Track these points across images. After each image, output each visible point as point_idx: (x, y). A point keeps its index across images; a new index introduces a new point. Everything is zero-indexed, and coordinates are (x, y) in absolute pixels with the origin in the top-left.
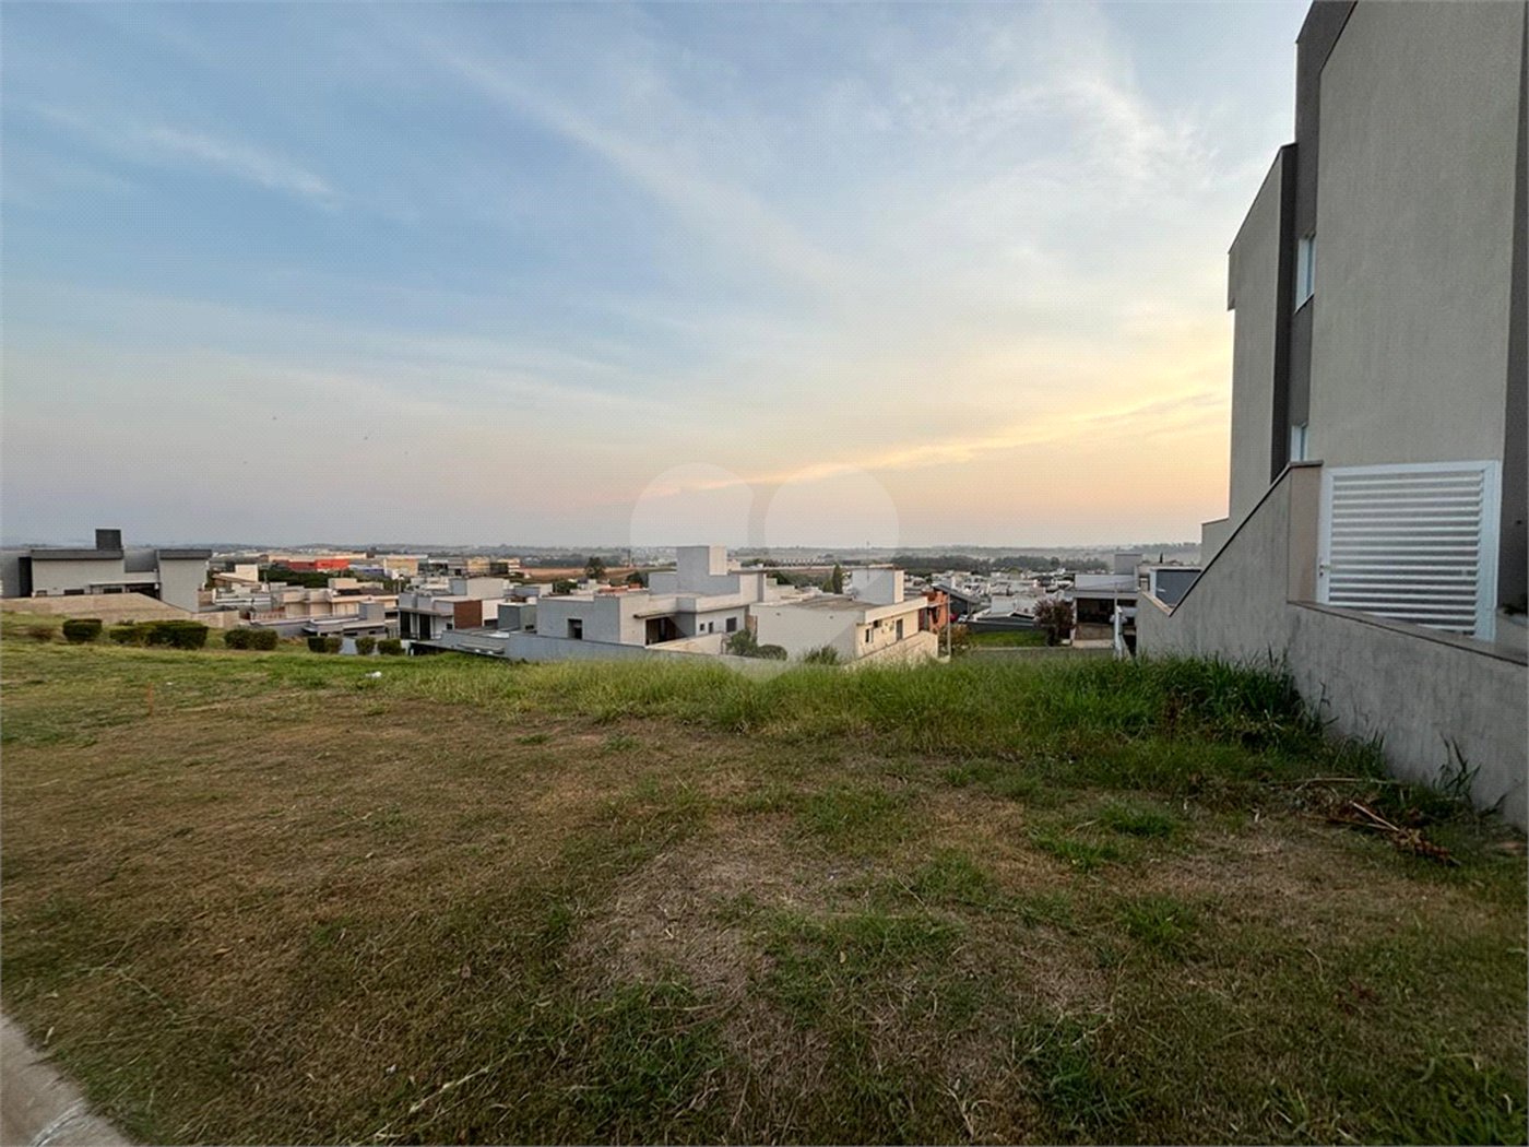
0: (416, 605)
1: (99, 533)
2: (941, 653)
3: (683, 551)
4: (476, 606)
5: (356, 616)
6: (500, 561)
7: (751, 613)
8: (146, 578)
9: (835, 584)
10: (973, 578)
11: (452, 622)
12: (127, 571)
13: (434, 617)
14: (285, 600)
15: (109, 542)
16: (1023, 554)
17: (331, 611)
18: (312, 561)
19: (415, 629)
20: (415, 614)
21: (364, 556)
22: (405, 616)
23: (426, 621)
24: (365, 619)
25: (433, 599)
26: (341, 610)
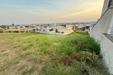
2: (74, 31)
3: (52, 24)
4: (38, 29)
6: (42, 25)
7: (58, 29)
8: (16, 27)
9: (65, 26)
10: (78, 25)
19: (34, 30)
22: (33, 29)
23: (35, 30)
25: (35, 28)
26: (30, 29)
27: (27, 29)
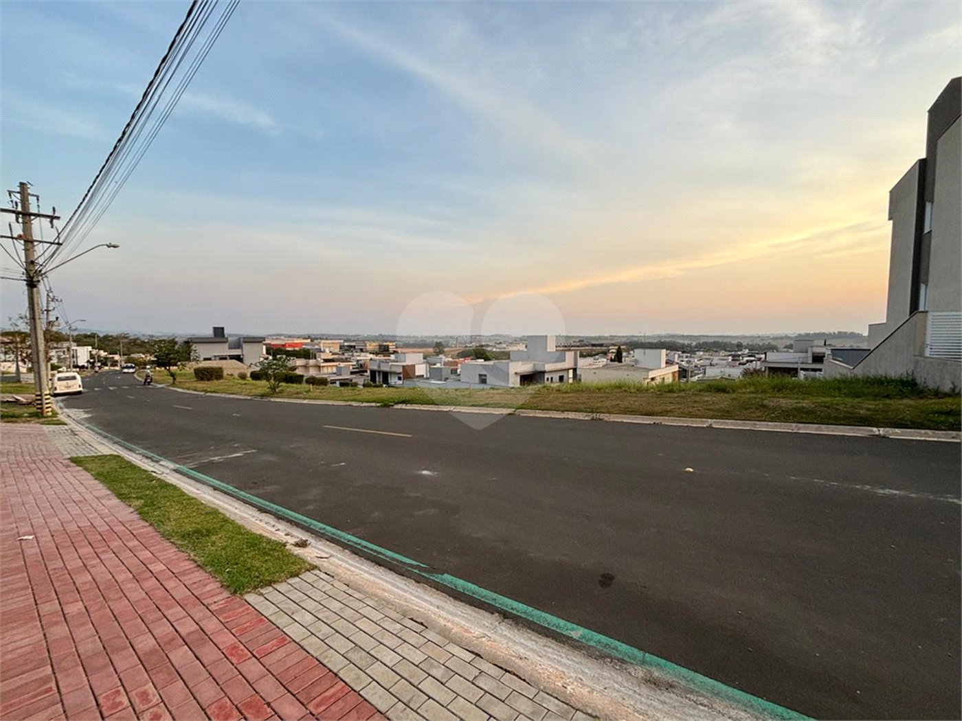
0: (379, 367)
1: (216, 329)
4: (412, 368)
5: (335, 373)
6: (385, 344)
7: (578, 372)
8: (237, 352)
9: (618, 357)
10: (685, 355)
11: (401, 376)
12: (230, 348)
13: (391, 373)
14: (297, 365)
15: (219, 332)
16: (716, 340)
17: (320, 371)
18: (283, 343)
20: (379, 372)
21: (309, 341)
22: (373, 373)
23: (386, 375)
24: (340, 375)
25: (390, 364)
26: (325, 370)
27: (306, 367)
